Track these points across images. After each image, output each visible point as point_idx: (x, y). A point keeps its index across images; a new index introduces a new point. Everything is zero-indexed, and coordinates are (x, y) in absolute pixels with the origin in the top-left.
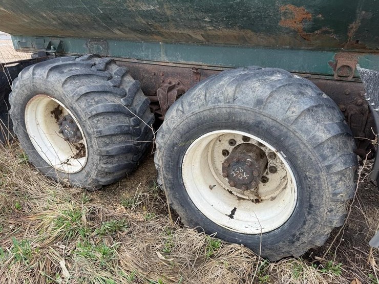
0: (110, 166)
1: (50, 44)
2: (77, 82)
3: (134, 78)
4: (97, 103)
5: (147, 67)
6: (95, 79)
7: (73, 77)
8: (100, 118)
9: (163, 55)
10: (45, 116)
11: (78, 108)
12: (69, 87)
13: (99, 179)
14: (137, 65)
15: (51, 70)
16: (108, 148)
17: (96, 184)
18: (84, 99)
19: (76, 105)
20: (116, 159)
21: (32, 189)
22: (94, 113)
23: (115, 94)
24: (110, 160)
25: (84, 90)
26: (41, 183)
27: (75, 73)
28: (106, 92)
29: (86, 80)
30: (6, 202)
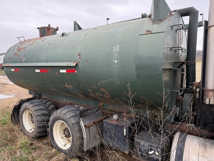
0: (40, 130)
1: (38, 93)
2: (35, 107)
3: (54, 105)
4: (39, 112)
5: (60, 102)
6: (41, 106)
7: (35, 106)
8: (39, 116)
9: (64, 99)
10: (28, 115)
11: (34, 114)
12: (33, 108)
13: (37, 134)
14: (58, 101)
15: (30, 104)
16: (39, 125)
17: (36, 136)
18: (36, 111)
19: (33, 113)
20: (42, 129)
21: (19, 136)
22: (37, 115)
23: (45, 110)
24: (40, 129)
25: (36, 109)
26: (22, 135)
27: (36, 104)
28: (42, 110)
29: (38, 106)
30: (11, 138)
